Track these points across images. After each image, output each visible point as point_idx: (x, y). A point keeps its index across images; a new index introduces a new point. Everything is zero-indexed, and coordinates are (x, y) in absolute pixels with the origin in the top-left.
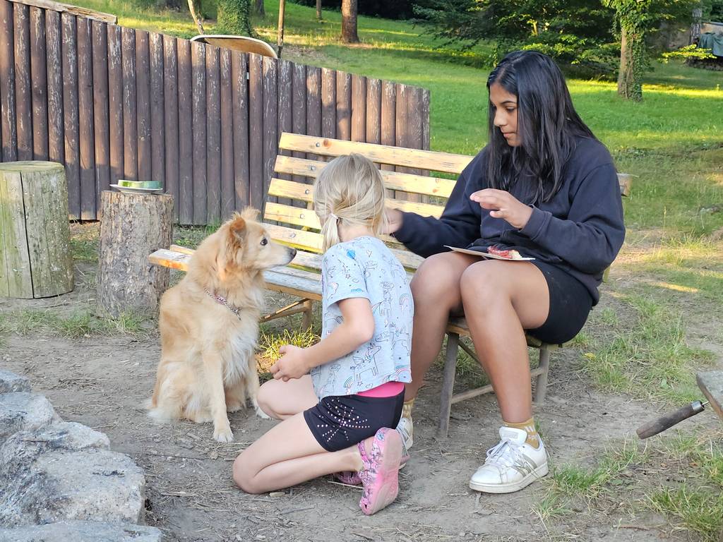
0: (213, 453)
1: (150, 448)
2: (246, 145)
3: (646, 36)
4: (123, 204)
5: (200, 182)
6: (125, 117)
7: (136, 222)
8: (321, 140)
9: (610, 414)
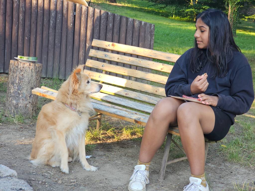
0: (59, 181)
1: (31, 177)
2: (72, 44)
3: (239, 9)
4: (20, 66)
5: (51, 58)
6: (19, 28)
7: (25, 75)
8: (111, 43)
9: (234, 173)
